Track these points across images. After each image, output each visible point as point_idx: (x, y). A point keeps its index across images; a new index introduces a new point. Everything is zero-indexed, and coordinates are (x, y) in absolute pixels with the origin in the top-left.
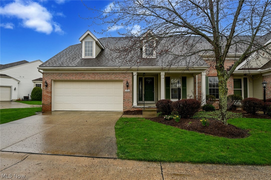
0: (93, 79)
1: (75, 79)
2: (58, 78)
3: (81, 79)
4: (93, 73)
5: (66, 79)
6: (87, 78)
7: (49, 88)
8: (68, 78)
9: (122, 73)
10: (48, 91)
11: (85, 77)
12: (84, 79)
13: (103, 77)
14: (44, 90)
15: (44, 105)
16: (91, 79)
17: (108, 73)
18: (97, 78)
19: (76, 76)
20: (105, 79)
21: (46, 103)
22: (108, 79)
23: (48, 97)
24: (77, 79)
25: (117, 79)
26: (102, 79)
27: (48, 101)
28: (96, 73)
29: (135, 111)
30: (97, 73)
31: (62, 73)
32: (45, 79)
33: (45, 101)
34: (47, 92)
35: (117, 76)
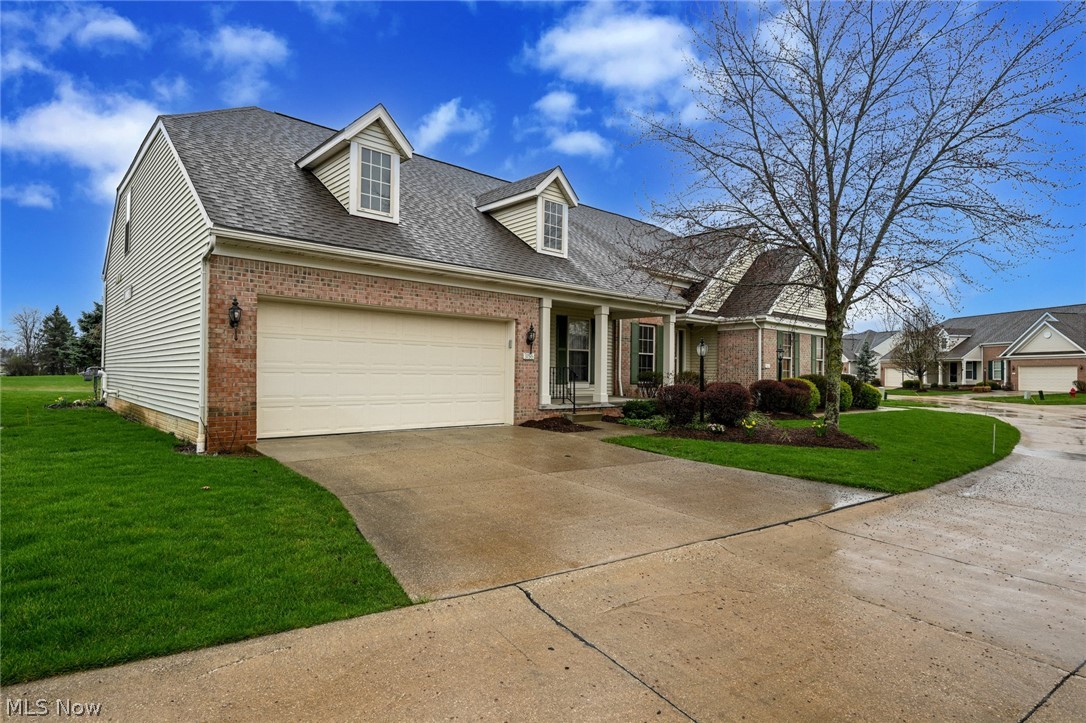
0: (430, 308)
1: (364, 301)
2: (291, 289)
3: (388, 304)
4: (431, 287)
5: (327, 298)
6: (409, 301)
7: (246, 333)
8: (334, 295)
9: (516, 298)
10: (242, 346)
11: (401, 298)
12: (397, 305)
13: (461, 304)
14: (219, 341)
15: (220, 415)
16: (422, 306)
17: (478, 294)
18: (443, 306)
19: (369, 289)
20: (467, 312)
21: (232, 406)
22: (476, 312)
23: (242, 375)
24: (372, 302)
25: (502, 315)
26: (458, 311)
27: (242, 394)
28: (441, 288)
29: (545, 420)
30: (444, 289)
31: (308, 272)
32: (226, 286)
33: (224, 394)
34: (238, 351)
35: (501, 307)
